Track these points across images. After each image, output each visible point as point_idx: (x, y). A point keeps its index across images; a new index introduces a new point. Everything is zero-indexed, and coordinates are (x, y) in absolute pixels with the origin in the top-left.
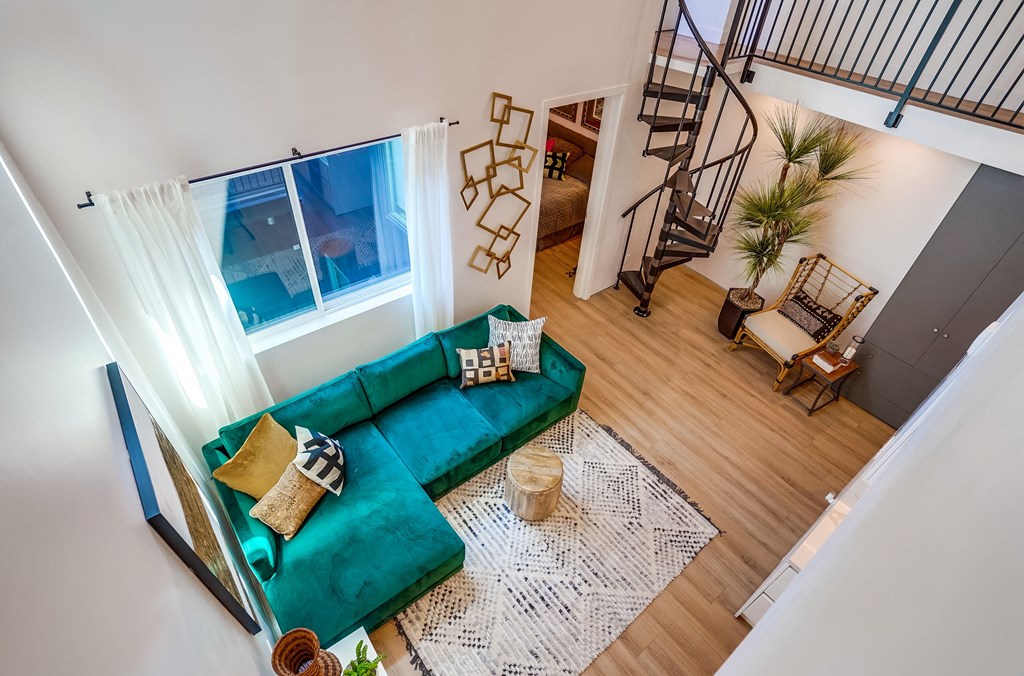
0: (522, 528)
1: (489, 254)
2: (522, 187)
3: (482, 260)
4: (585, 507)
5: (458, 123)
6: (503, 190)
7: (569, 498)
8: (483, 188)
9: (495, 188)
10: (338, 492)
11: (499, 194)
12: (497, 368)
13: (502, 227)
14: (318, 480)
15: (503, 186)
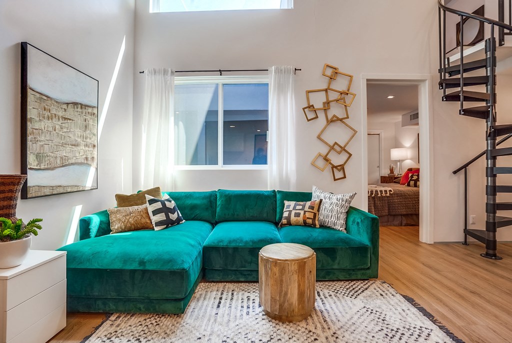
0: (260, 319)
1: (326, 159)
2: (348, 117)
3: (321, 163)
4: (338, 332)
5: (300, 70)
6: (335, 119)
7: (325, 321)
8: (321, 115)
9: (330, 117)
10: (156, 229)
11: (332, 121)
12: (305, 212)
13: (336, 143)
14: (151, 214)
15: (334, 116)
